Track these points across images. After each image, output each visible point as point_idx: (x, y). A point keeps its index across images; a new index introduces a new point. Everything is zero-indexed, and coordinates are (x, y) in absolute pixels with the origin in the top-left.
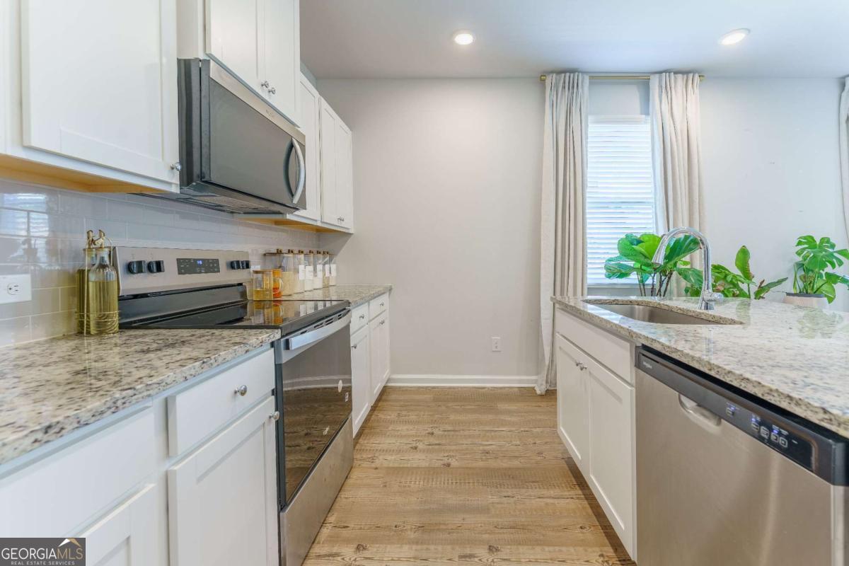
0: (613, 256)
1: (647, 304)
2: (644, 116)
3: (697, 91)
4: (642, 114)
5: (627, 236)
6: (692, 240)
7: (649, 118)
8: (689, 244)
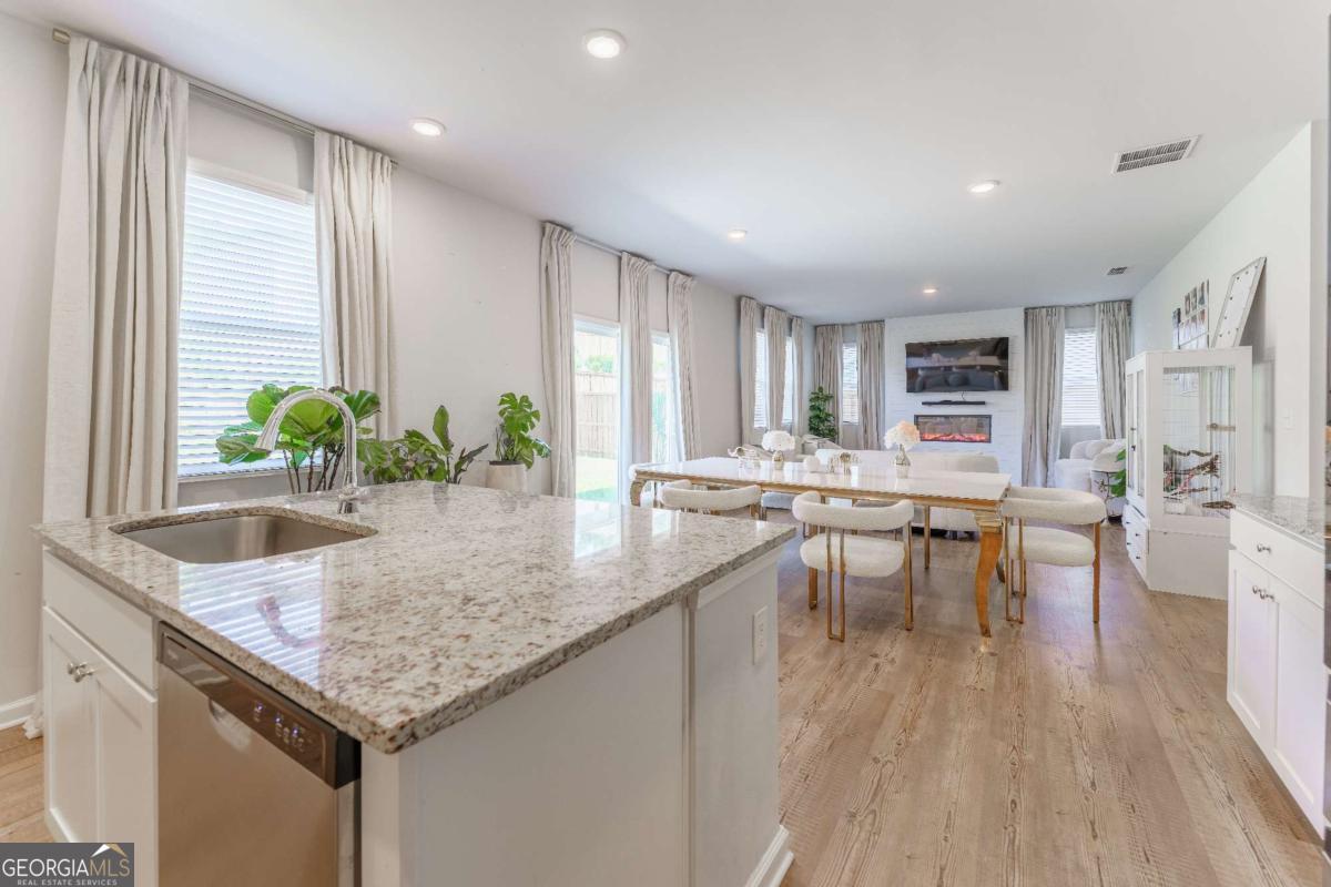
0: (239, 422)
1: (265, 512)
2: (305, 193)
3: (387, 180)
4: (301, 187)
5: (266, 389)
6: (369, 399)
7: (313, 198)
8: (365, 405)
